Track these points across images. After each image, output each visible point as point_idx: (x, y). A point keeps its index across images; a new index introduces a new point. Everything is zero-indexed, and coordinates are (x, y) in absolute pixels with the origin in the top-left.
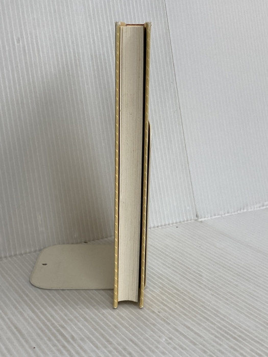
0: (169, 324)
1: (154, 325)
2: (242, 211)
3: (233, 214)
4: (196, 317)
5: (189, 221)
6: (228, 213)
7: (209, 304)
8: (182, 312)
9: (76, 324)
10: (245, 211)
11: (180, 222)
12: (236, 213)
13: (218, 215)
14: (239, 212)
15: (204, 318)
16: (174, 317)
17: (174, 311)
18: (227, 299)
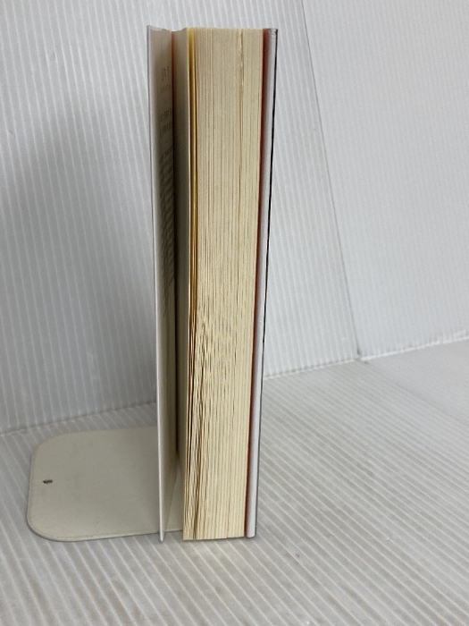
0: (315, 584)
1: (289, 586)
2: (433, 344)
3: (419, 348)
4: (365, 568)
5: (347, 362)
6: (410, 346)
7: (388, 538)
8: (340, 557)
9: (144, 582)
10: (438, 342)
11: (331, 363)
12: (423, 347)
13: (394, 350)
14: (428, 345)
15: (382, 571)
16: (326, 569)
17: (324, 554)
18: (420, 529)
